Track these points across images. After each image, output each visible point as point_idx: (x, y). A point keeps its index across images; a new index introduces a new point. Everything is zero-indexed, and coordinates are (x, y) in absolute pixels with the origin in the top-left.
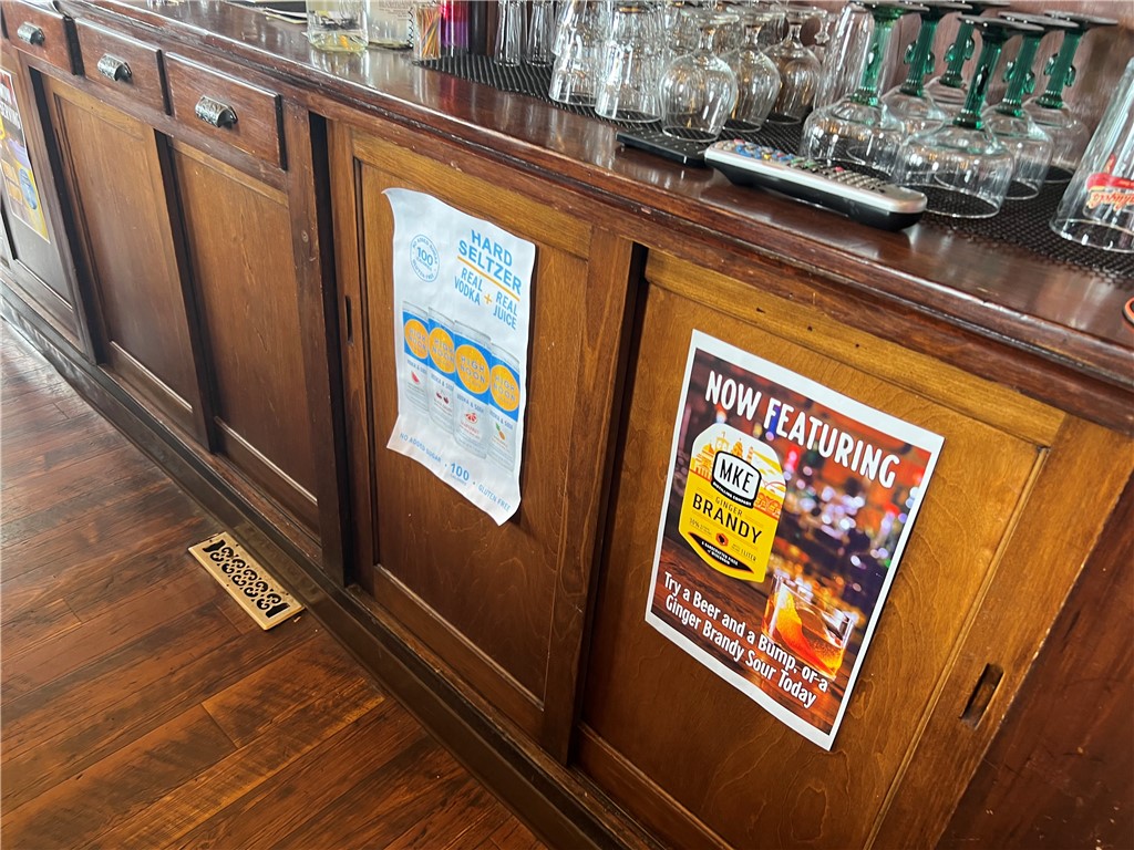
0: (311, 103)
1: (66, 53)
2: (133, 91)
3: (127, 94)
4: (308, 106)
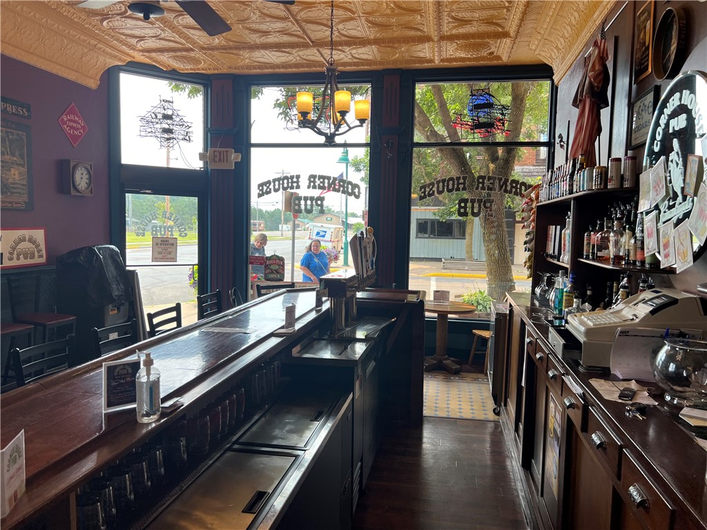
0: (690, 527)
1: (580, 421)
2: (605, 456)
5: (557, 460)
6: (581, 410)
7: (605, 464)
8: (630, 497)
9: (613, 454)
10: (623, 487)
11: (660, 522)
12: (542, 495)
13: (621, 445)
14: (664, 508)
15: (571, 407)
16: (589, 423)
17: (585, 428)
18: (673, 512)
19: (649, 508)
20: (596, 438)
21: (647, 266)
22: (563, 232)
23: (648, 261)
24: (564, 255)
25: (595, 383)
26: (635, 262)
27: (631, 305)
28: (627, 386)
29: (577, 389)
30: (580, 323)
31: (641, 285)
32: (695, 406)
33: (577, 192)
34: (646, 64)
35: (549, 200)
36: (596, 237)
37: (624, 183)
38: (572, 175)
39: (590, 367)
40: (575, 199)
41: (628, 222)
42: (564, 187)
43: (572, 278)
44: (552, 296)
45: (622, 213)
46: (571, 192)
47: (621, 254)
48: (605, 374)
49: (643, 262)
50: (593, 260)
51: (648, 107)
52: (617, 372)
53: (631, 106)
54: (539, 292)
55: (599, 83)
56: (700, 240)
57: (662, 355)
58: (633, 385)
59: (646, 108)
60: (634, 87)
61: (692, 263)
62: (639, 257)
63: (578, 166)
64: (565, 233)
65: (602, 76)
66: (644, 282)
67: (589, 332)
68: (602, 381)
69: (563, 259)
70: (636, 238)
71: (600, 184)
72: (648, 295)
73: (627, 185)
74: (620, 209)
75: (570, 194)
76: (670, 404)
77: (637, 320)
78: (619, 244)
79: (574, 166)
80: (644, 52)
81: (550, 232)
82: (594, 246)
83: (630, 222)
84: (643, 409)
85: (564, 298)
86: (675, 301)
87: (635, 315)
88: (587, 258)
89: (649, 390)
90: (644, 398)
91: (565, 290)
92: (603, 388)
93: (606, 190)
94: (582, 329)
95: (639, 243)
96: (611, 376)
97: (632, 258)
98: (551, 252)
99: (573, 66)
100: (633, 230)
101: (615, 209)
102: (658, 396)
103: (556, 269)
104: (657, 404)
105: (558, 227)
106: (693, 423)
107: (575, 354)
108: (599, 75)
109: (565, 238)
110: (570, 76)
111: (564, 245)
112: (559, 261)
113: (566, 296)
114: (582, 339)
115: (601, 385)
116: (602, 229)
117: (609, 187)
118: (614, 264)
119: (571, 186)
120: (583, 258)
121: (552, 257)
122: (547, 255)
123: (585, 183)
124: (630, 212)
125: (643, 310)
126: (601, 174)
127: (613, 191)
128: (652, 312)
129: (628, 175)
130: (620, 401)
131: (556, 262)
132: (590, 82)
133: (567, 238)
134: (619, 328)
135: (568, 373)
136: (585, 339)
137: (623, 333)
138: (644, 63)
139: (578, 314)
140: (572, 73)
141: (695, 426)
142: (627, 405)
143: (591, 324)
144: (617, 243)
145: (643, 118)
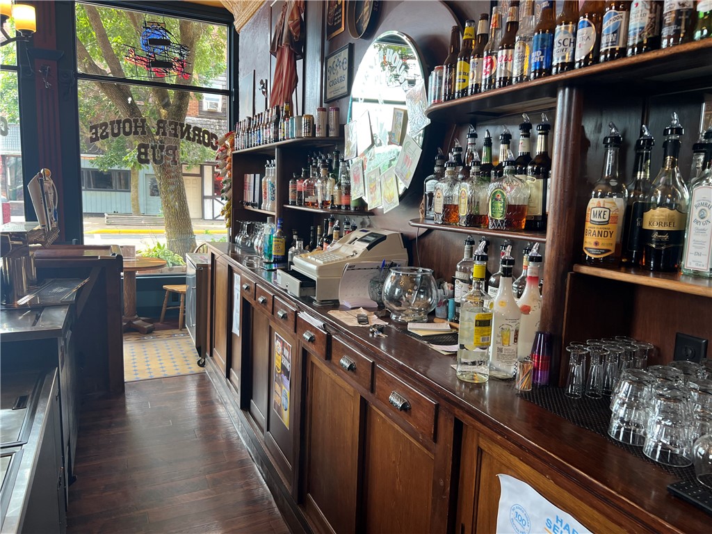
0: (456, 413)
1: (324, 350)
2: (355, 376)
3: (352, 377)
4: (455, 414)
5: (288, 393)
6: (324, 340)
7: (354, 383)
8: (392, 403)
9: (365, 372)
10: (378, 398)
11: (423, 417)
12: (268, 430)
13: (373, 363)
14: (428, 404)
15: (312, 340)
16: (334, 351)
17: (328, 356)
18: (437, 406)
19: (410, 409)
20: (345, 363)
21: (352, 209)
22: (263, 180)
23: (352, 205)
24: (266, 202)
25: (331, 313)
26: (339, 207)
27: (346, 243)
28: (358, 313)
29: (317, 323)
30: (307, 263)
31: (345, 226)
32: (415, 321)
33: (284, 139)
34: (339, 21)
35: (248, 147)
36: (302, 185)
37: (330, 132)
38: (277, 123)
39: (322, 301)
40: (279, 146)
41: (331, 170)
42: (268, 133)
43: (281, 224)
44: (257, 242)
45: (324, 161)
46: (276, 140)
47: (327, 199)
48: (336, 305)
49: (348, 206)
50: (300, 205)
51: (343, 63)
52: (343, 302)
53: (324, 60)
54: (241, 240)
55: (296, 33)
56: (406, 183)
57: (388, 284)
58: (363, 312)
59: (341, 64)
60: (326, 43)
61: (398, 204)
62: (344, 202)
63: (283, 114)
64: (265, 182)
65: (299, 27)
66: (348, 224)
67: (321, 270)
68: (338, 312)
69: (265, 207)
70: (339, 185)
71: (309, 132)
72: (358, 234)
73: (332, 134)
74: (321, 158)
75: (275, 141)
76: (398, 324)
77: (357, 256)
78: (324, 190)
79: (278, 113)
80: (337, 10)
81: (248, 181)
82: (300, 193)
83: (332, 171)
84: (381, 329)
85: (274, 243)
86: (384, 238)
87: (354, 252)
88: (294, 204)
89: (375, 314)
90: (375, 320)
91: (274, 235)
92: (342, 317)
93: (314, 138)
94: (314, 267)
95: (343, 189)
96: (340, 307)
97: (336, 203)
98: (250, 200)
99: (256, 14)
100: (335, 177)
101: (315, 158)
102: (386, 317)
103: (263, 218)
104: (387, 323)
105: (258, 176)
106: (421, 334)
107: (309, 291)
108: (297, 25)
109: (265, 186)
110: (253, 24)
111: (265, 193)
112: (260, 208)
113: (275, 241)
114: (315, 277)
115: (340, 315)
116: (307, 176)
117: (317, 135)
118: (322, 208)
119: (276, 133)
120: (288, 204)
121: (253, 205)
122: (248, 204)
123: (291, 132)
124: (331, 161)
125: (361, 247)
126: (310, 122)
127: (320, 139)
128: (369, 248)
129: (332, 124)
130: (361, 326)
131: (257, 210)
132: (289, 31)
133: (268, 186)
134: (348, 264)
135: (300, 309)
136: (318, 276)
137: (351, 268)
138: (337, 21)
139: (302, 255)
140: (255, 21)
141: (424, 336)
142: (369, 328)
143: (321, 262)
144: (323, 188)
145: (338, 72)
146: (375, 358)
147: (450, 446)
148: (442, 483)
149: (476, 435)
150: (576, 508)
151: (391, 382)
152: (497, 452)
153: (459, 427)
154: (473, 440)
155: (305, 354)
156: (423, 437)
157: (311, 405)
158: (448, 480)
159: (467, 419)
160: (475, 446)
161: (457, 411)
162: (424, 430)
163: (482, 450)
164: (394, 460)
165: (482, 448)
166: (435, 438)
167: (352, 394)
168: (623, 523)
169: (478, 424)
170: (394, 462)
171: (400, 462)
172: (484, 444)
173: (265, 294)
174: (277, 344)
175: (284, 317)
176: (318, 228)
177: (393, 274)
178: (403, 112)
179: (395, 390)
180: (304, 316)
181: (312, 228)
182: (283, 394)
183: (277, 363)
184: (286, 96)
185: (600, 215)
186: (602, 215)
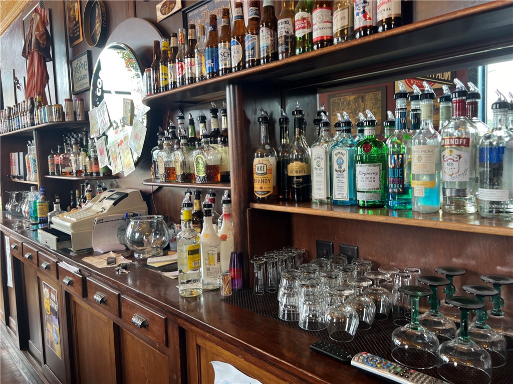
0: (179, 322)
1: (81, 290)
2: (106, 307)
3: (104, 308)
4: (178, 323)
5: (57, 329)
6: (80, 282)
7: (107, 312)
8: (134, 324)
9: (113, 302)
10: (125, 321)
11: (157, 329)
12: (45, 363)
13: (119, 294)
14: (159, 319)
15: (70, 283)
16: (89, 289)
17: (85, 294)
18: (166, 320)
19: (148, 325)
20: (97, 298)
21: (101, 175)
22: (26, 157)
23: (101, 172)
24: (30, 175)
25: (86, 260)
26: (91, 174)
27: (97, 202)
28: (108, 256)
29: (74, 269)
30: (63, 222)
31: (98, 189)
32: (153, 256)
33: (39, 124)
34: (78, 34)
35: (10, 131)
36: (58, 159)
37: (77, 117)
38: (32, 111)
39: (79, 250)
40: (36, 129)
41: (82, 146)
42: (26, 120)
43: (43, 191)
44: (25, 208)
45: (76, 140)
46: (33, 124)
47: (81, 169)
48: (90, 252)
49: (98, 173)
50: (59, 175)
51: (84, 65)
52: (97, 249)
53: (69, 62)
54: (10, 207)
55: (43, 41)
56: (138, 153)
57: (129, 230)
58: (112, 255)
59: (83, 66)
60: (70, 49)
61: (134, 169)
62: (94, 170)
63: (36, 104)
64: (28, 159)
65: (45, 36)
66: (100, 186)
67: (74, 226)
68: (91, 258)
69: (29, 178)
70: (90, 157)
71: (59, 118)
72: (107, 194)
73: (79, 119)
74: (73, 137)
75: (32, 126)
76: (140, 260)
77: (106, 211)
78: (77, 162)
79: (32, 103)
80: (75, 25)
81: (13, 158)
82: (58, 165)
83: (83, 146)
84: (125, 267)
85: (38, 207)
86: (127, 195)
87: (103, 208)
88: (53, 174)
89: (122, 255)
90: (122, 260)
91: (38, 201)
92: (94, 262)
93: (64, 122)
94: (69, 224)
95: (93, 160)
96: (94, 253)
97: (89, 171)
98: (17, 174)
99: (12, 26)
100: (86, 151)
101: (69, 137)
102: (131, 257)
103: (27, 187)
104: (131, 261)
105: (21, 154)
106: (156, 265)
107: (65, 245)
108: (43, 35)
109: (28, 161)
110: (10, 33)
111: (29, 167)
112: (25, 180)
113: (39, 205)
114: (69, 232)
115: (92, 260)
116: (62, 151)
117: (66, 120)
118: (77, 176)
119: (32, 119)
120: (49, 175)
121: (19, 178)
122: (14, 177)
123: (44, 117)
124: (82, 139)
125: (108, 204)
126: (59, 110)
127: (69, 123)
128: (115, 204)
129: (79, 111)
130: (109, 266)
131: (23, 181)
132: (36, 39)
133: (31, 161)
134: (97, 218)
135: (60, 260)
136: (72, 231)
137: (100, 221)
138: (76, 33)
139: (60, 215)
140: (11, 31)
141: (158, 267)
142: (115, 267)
143: (74, 220)
144: (76, 161)
145: (81, 72)
146: (119, 291)
147: (178, 348)
148: (175, 377)
149: (194, 336)
150: (260, 374)
151: (133, 307)
152: (209, 346)
153: (182, 333)
154: (193, 340)
155: (68, 295)
156: (159, 345)
157: (77, 336)
158: (179, 374)
159: (187, 326)
160: (195, 344)
161: (179, 320)
162: (159, 339)
163: (200, 346)
164: (142, 366)
165: (200, 344)
166: (167, 345)
167: (107, 321)
168: (286, 379)
169: (194, 328)
170: (143, 368)
171: (147, 368)
172: (200, 341)
173: (30, 251)
174: (45, 291)
175: (48, 267)
176: (77, 192)
177: (132, 223)
178: (130, 102)
179: (136, 313)
180: (63, 265)
181: (71, 192)
182: (54, 331)
183: (46, 307)
184: (38, 90)
185: (261, 169)
186: (262, 169)
